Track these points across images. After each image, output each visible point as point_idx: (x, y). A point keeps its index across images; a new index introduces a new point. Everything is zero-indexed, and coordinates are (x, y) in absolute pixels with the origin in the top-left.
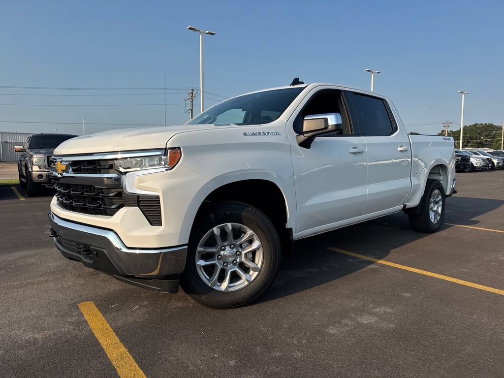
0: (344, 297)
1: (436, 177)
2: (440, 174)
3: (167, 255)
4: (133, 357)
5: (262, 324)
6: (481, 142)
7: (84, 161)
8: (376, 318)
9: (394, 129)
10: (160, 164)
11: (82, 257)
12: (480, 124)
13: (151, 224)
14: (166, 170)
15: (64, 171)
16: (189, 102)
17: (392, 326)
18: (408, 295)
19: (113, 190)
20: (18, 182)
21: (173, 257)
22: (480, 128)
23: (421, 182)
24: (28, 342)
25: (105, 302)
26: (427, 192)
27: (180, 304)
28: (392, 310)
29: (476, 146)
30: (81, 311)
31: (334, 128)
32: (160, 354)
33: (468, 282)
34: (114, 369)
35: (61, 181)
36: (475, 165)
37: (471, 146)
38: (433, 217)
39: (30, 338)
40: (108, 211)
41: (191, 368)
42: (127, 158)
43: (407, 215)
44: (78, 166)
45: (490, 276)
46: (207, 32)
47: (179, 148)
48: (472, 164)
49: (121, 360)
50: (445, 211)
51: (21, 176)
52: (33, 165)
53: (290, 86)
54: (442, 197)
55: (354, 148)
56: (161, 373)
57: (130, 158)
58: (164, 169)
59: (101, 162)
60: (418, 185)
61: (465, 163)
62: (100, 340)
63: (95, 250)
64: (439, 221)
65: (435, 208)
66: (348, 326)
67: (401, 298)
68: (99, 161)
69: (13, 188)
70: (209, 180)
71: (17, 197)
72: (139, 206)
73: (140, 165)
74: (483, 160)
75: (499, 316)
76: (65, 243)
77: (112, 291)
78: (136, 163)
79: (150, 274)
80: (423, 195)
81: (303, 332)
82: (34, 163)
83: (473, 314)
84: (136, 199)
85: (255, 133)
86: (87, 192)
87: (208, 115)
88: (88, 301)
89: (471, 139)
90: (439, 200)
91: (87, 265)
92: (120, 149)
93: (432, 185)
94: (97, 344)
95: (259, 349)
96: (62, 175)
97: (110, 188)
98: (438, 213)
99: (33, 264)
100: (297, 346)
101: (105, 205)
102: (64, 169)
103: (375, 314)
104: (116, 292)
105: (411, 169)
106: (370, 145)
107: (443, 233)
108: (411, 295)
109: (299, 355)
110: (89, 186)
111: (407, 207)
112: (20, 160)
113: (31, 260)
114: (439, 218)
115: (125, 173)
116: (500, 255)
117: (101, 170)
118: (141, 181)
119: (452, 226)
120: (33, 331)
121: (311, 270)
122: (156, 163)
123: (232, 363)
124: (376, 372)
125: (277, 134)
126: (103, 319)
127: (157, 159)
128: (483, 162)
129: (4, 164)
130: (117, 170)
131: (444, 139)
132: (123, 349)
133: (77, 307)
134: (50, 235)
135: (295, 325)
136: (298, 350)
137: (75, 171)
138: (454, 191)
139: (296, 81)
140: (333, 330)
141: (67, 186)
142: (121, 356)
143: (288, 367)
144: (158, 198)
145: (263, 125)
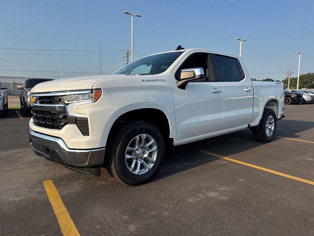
0: (202, 180)
1: (271, 108)
2: (274, 105)
3: (93, 154)
4: (69, 213)
5: (149, 195)
6: (312, 85)
7: (45, 97)
8: (218, 194)
9: (242, 78)
10: (89, 99)
11: (44, 154)
12: (312, 74)
13: (83, 135)
14: (92, 102)
15: (34, 103)
16: (126, 59)
17: (227, 198)
18: (242, 180)
19: (62, 114)
20: (20, 108)
21: (97, 155)
22: (312, 76)
23: (260, 111)
24: (10, 202)
25: (59, 181)
26: (265, 117)
27: (103, 183)
28: (229, 189)
29: (309, 87)
30: (44, 185)
31: (199, 77)
32: (85, 211)
33: (281, 173)
34: (56, 219)
35: (33, 109)
36: (306, 100)
37: (306, 88)
38: (268, 133)
39: (12, 200)
40: (59, 127)
41: (101, 220)
42: (71, 95)
43: (252, 131)
44: (42, 99)
45: (296, 170)
46: (136, 15)
47: (100, 89)
48: (304, 99)
49: (61, 214)
50: (277, 129)
51: (22, 104)
52: (28, 97)
53: (176, 50)
54: (275, 120)
55: (214, 89)
56: (83, 222)
57: (73, 94)
58: (91, 102)
59: (55, 97)
60: (258, 113)
61: (299, 99)
62: (51, 202)
63: (51, 150)
64: (272, 135)
65: (270, 127)
66: (200, 197)
67: (236, 182)
68: (53, 96)
69: (17, 111)
70: (119, 108)
71: (18, 117)
72: (76, 124)
73: (77, 99)
74: (311, 96)
75: (295, 194)
76: (36, 146)
77: (64, 174)
78: (75, 98)
79: (84, 165)
80: (261, 119)
81: (172, 201)
82: (28, 96)
83: (279, 193)
84: (75, 120)
85: (149, 80)
86: (47, 115)
87: (126, 69)
88: (49, 179)
89: (306, 83)
90: (273, 122)
91: (47, 158)
92: (69, 89)
93: (268, 112)
94: (50, 204)
95: (143, 210)
96: (33, 105)
97: (60, 113)
98: (272, 130)
99: (21, 157)
100: (167, 209)
101: (57, 123)
102: (34, 101)
103: (218, 191)
104: (66, 175)
105: (253, 102)
106: (225, 87)
107: (274, 143)
108: (243, 180)
109: (166, 213)
110: (48, 112)
111: (251, 126)
112: (21, 95)
113: (20, 155)
114: (272, 133)
115: (68, 104)
116: (307, 157)
117: (55, 102)
118: (77, 109)
119: (281, 138)
120: (14, 197)
121: (186, 164)
122: (86, 98)
123: (126, 217)
124: (210, 225)
125: (164, 80)
126: (56, 190)
127: (87, 95)
128: (311, 98)
129: (14, 96)
130: (63, 102)
131: (276, 83)
132: (64, 208)
133: (42, 184)
134: (28, 141)
135: (168, 196)
136: (166, 211)
137: (41, 103)
138: (283, 116)
139: (179, 48)
140: (190, 200)
141: (37, 112)
142: (62, 212)
143: (158, 221)
144: (87, 119)
145: (155, 75)
